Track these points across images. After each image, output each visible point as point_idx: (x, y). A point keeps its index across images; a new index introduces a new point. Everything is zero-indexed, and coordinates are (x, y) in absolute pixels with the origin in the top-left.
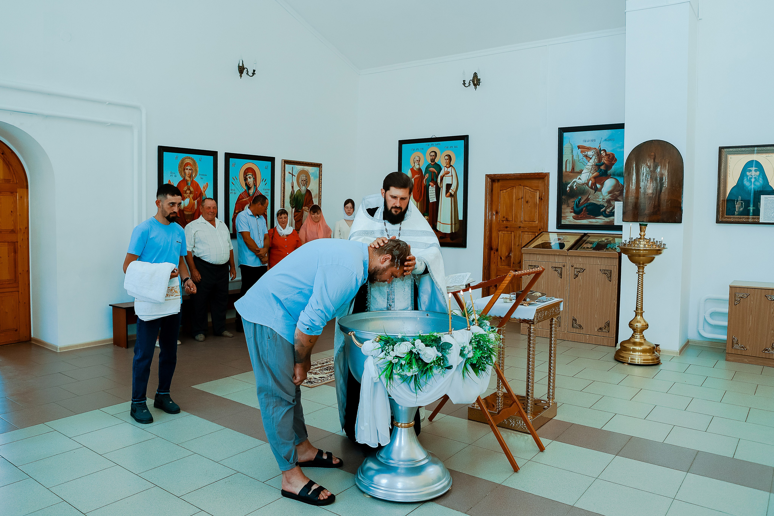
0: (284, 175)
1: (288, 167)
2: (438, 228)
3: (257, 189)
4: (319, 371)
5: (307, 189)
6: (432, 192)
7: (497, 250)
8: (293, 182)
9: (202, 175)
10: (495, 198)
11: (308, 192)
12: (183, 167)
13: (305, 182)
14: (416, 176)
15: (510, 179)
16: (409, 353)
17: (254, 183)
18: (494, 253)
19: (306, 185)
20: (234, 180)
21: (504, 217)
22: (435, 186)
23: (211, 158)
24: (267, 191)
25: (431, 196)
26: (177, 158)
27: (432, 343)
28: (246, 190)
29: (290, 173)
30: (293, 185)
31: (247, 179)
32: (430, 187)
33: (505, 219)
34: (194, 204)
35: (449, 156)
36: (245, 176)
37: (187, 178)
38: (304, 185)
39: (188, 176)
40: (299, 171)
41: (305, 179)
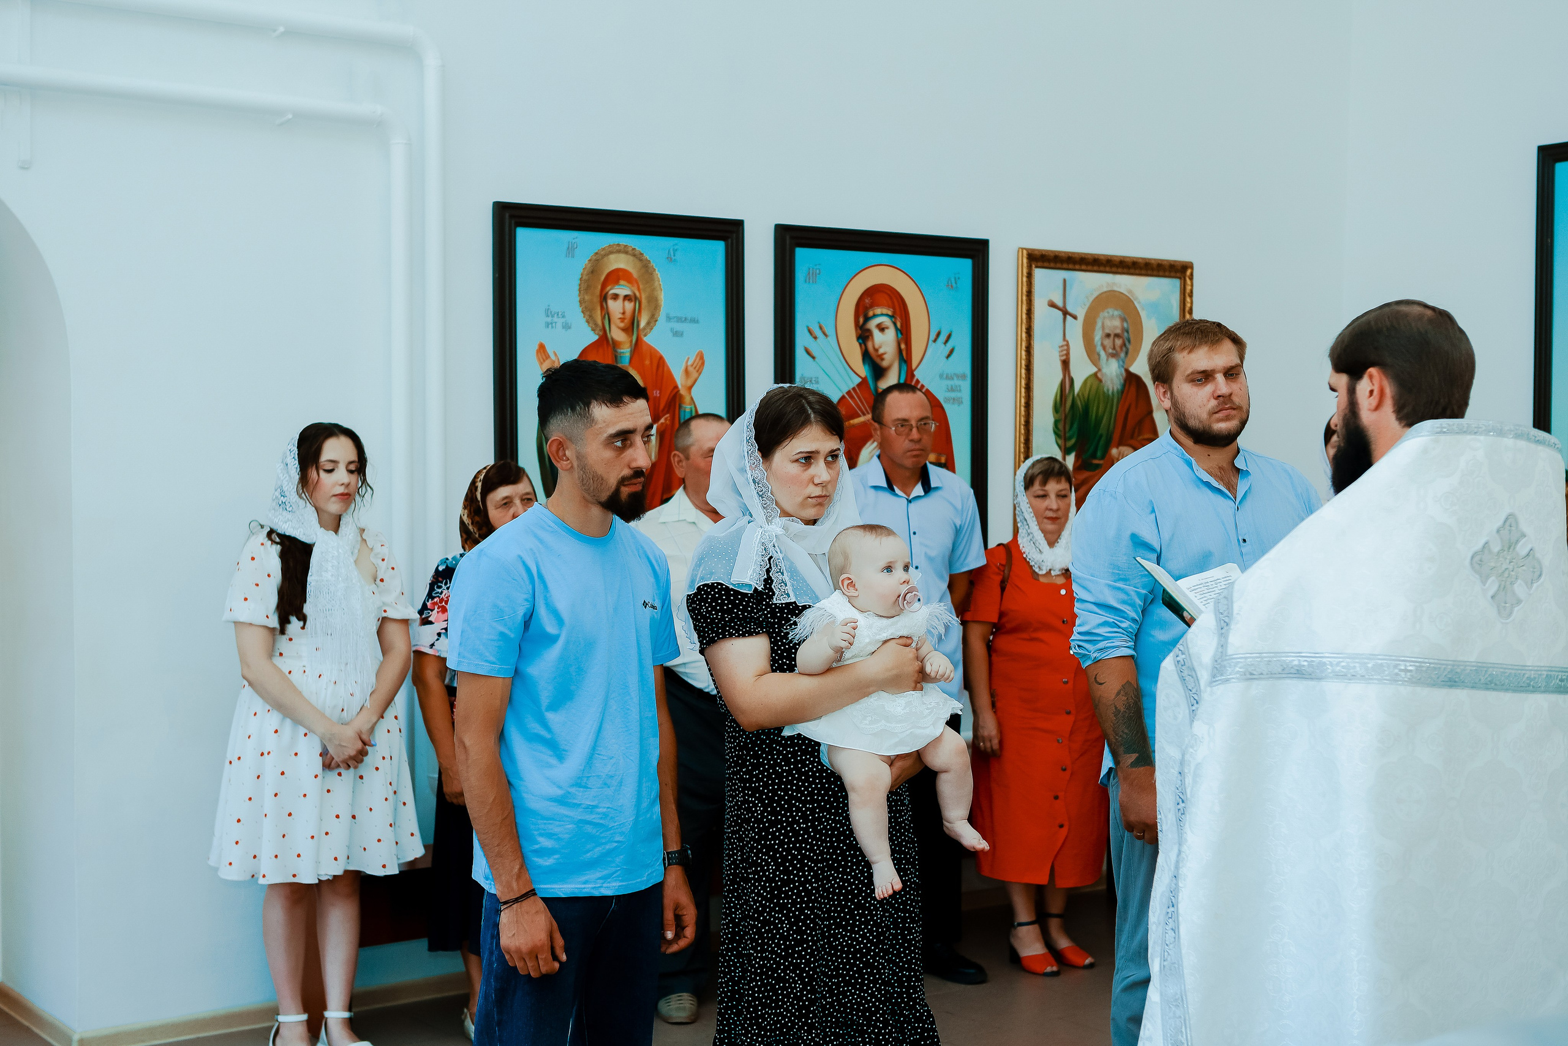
0: (1029, 313)
1: (1047, 280)
3: (911, 374)
5: (1127, 371)
8: (1068, 345)
9: (679, 319)
12: (598, 287)
13: (1118, 342)
17: (900, 351)
19: (1122, 355)
20: (815, 338)
23: (717, 249)
24: (956, 382)
26: (571, 250)
28: (864, 380)
29: (1052, 305)
30: (1068, 354)
31: (869, 331)
36: (861, 320)
37: (617, 334)
38: (1113, 356)
39: (622, 325)
40: (1096, 294)
41: (1118, 331)
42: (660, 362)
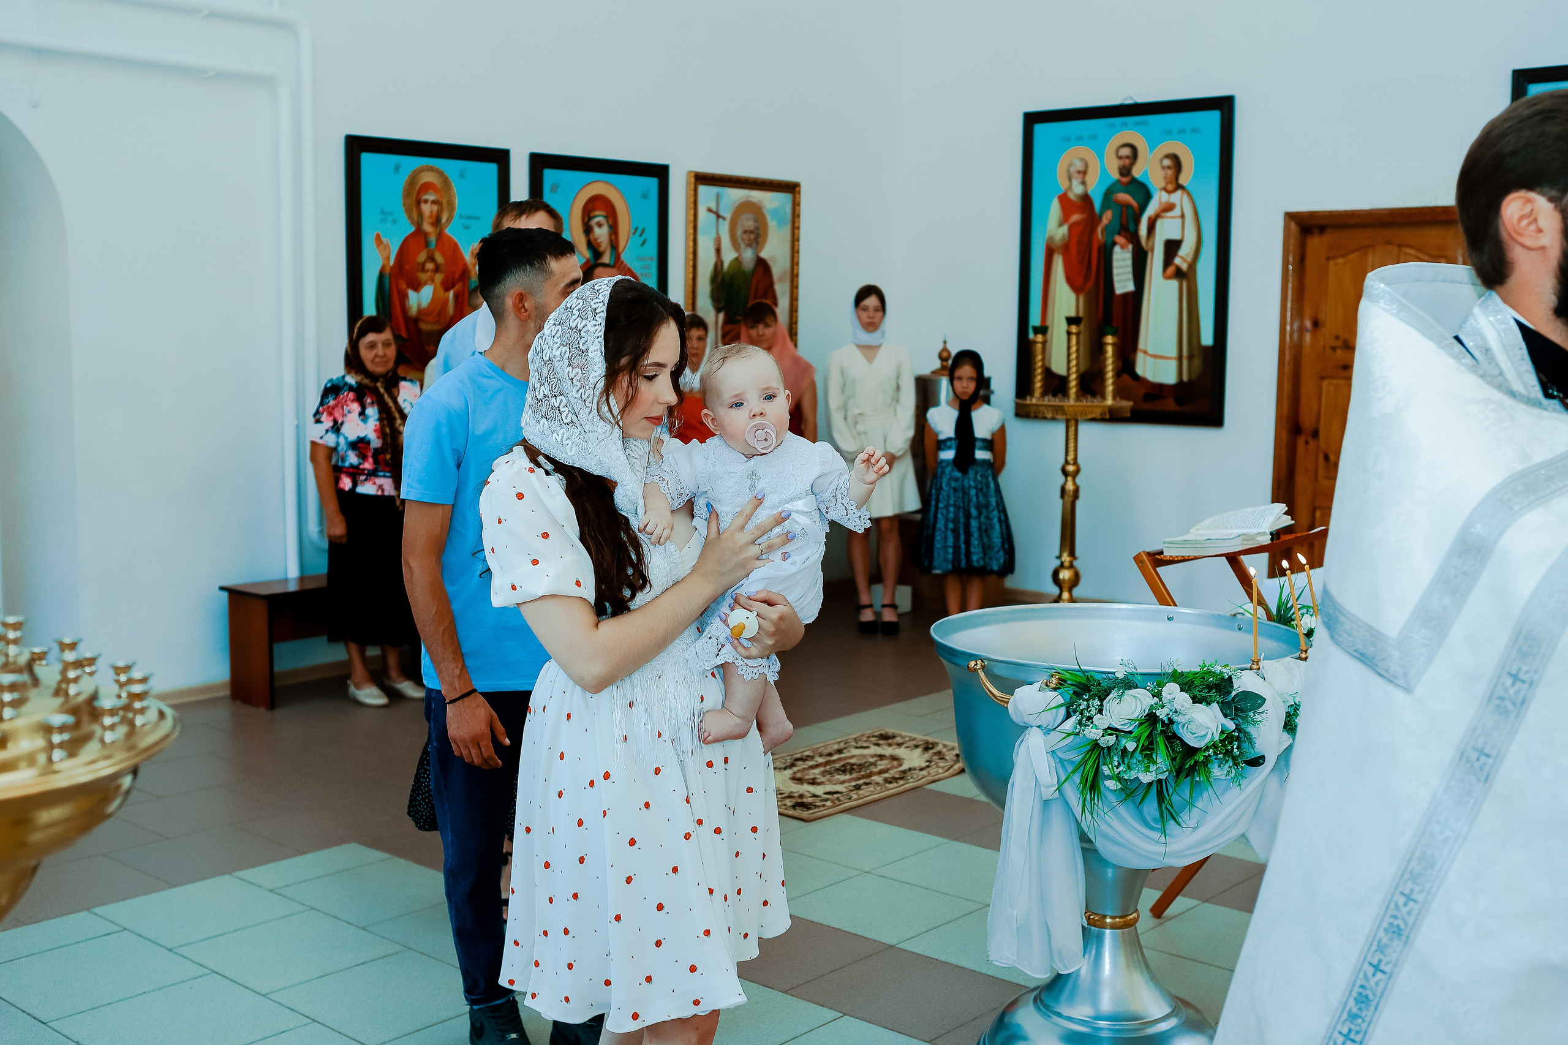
0: (695, 215)
1: (706, 193)
2: (1140, 370)
3: (618, 257)
4: (823, 774)
5: (758, 255)
6: (1122, 263)
7: (1315, 434)
8: (720, 237)
9: (469, 218)
10: (1310, 280)
11: (762, 265)
12: (414, 194)
13: (752, 236)
14: (1076, 217)
15: (1357, 226)
16: (1147, 720)
17: (611, 241)
18: (1307, 443)
19: (755, 245)
21: (1337, 338)
22: (1130, 247)
23: (492, 169)
24: (648, 263)
25: (1118, 275)
26: (396, 169)
27: (1208, 692)
28: (589, 260)
29: (710, 210)
30: (720, 244)
31: (591, 227)
32: (1117, 249)
33: (1339, 343)
34: (445, 303)
35: (1176, 159)
36: (586, 219)
37: (427, 227)
38: (749, 245)
39: (430, 221)
40: (738, 203)
41: (752, 228)
42: (455, 247)
